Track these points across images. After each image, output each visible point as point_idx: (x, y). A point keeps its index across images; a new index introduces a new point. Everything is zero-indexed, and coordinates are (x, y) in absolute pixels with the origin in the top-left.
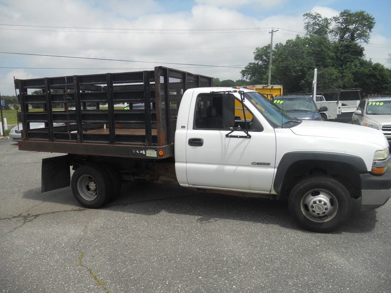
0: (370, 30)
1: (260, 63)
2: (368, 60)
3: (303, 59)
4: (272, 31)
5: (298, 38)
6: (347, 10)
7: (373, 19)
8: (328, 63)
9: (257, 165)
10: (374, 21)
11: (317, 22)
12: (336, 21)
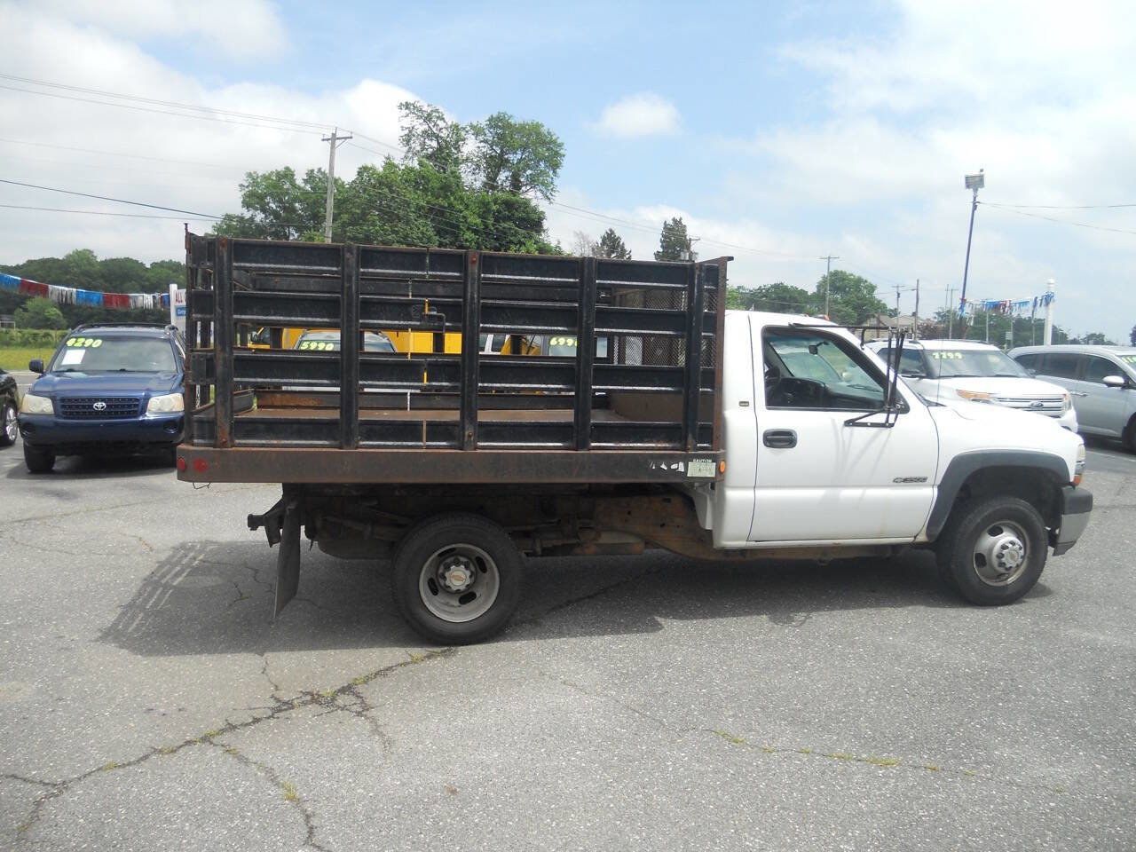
0: (554, 172)
1: (259, 217)
2: (553, 245)
3: (408, 222)
4: (334, 135)
5: (390, 165)
6: (505, 114)
7: (560, 145)
8: (467, 240)
9: (902, 483)
10: (562, 152)
11: (434, 129)
12: (477, 134)
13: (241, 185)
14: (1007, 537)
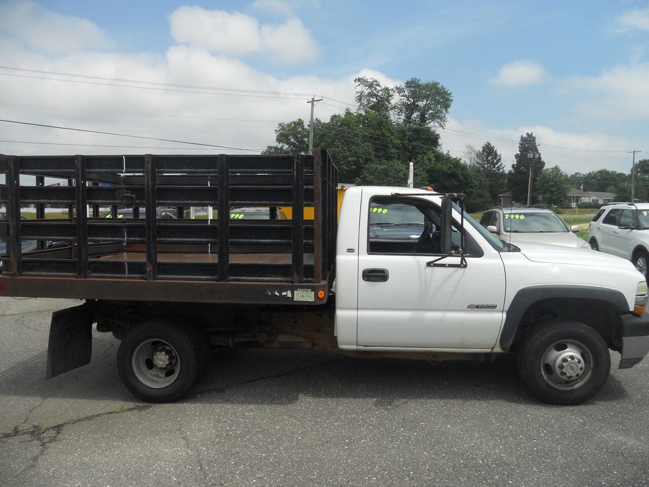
0: (446, 110)
1: (286, 147)
2: (445, 153)
3: (357, 145)
4: (313, 99)
5: (348, 113)
6: (415, 79)
7: (450, 94)
8: (392, 153)
9: (476, 309)
10: (451, 98)
11: (374, 92)
12: (399, 92)
13: (276, 130)
14: (570, 352)
